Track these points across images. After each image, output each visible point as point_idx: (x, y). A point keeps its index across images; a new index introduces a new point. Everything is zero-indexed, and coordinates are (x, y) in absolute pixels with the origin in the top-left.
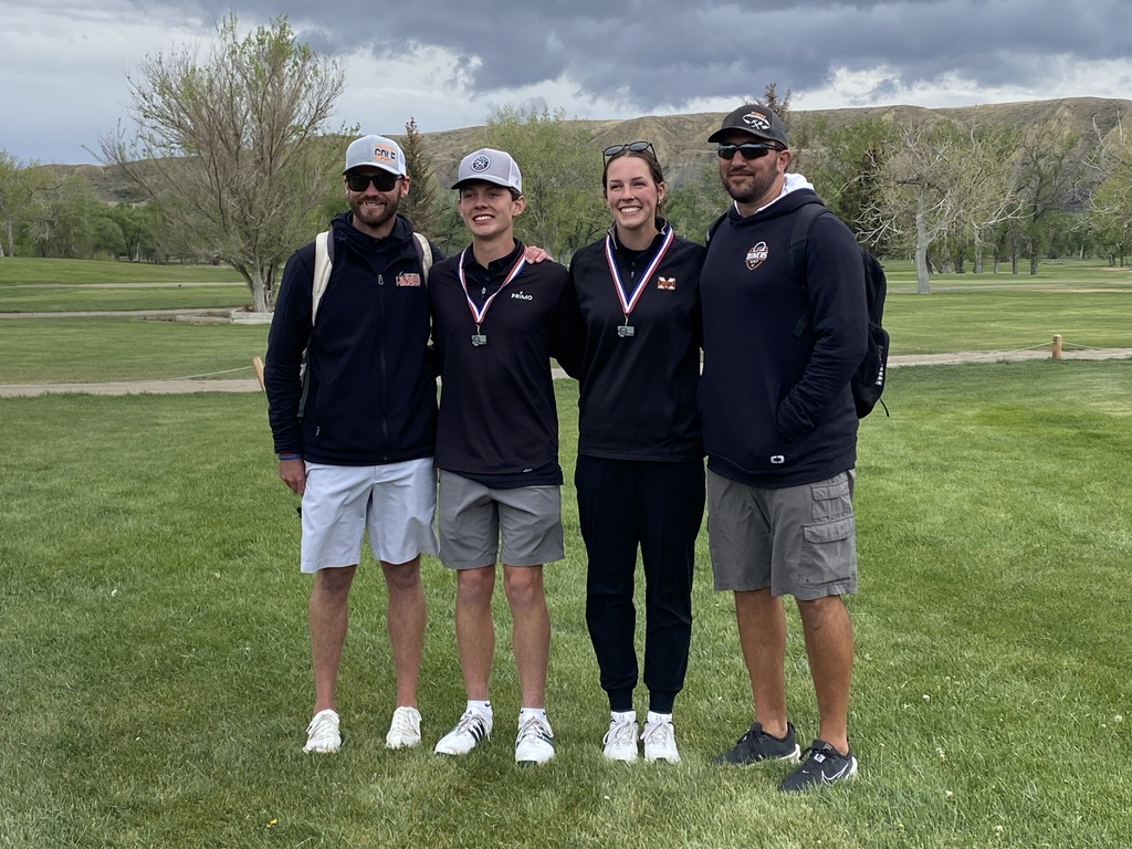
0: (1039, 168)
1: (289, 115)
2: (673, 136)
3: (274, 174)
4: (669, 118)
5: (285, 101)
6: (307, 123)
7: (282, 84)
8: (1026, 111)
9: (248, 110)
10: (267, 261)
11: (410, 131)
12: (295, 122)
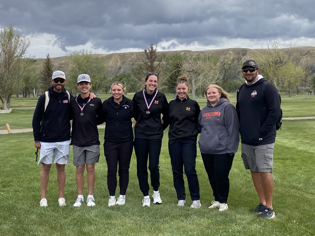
0: (225, 67)
1: (14, 53)
2: (122, 59)
3: (10, 70)
4: (121, 53)
5: (13, 49)
6: (19, 55)
7: (12, 44)
8: (220, 51)
9: (2, 51)
10: (8, 95)
11: (48, 57)
12: (16, 55)
